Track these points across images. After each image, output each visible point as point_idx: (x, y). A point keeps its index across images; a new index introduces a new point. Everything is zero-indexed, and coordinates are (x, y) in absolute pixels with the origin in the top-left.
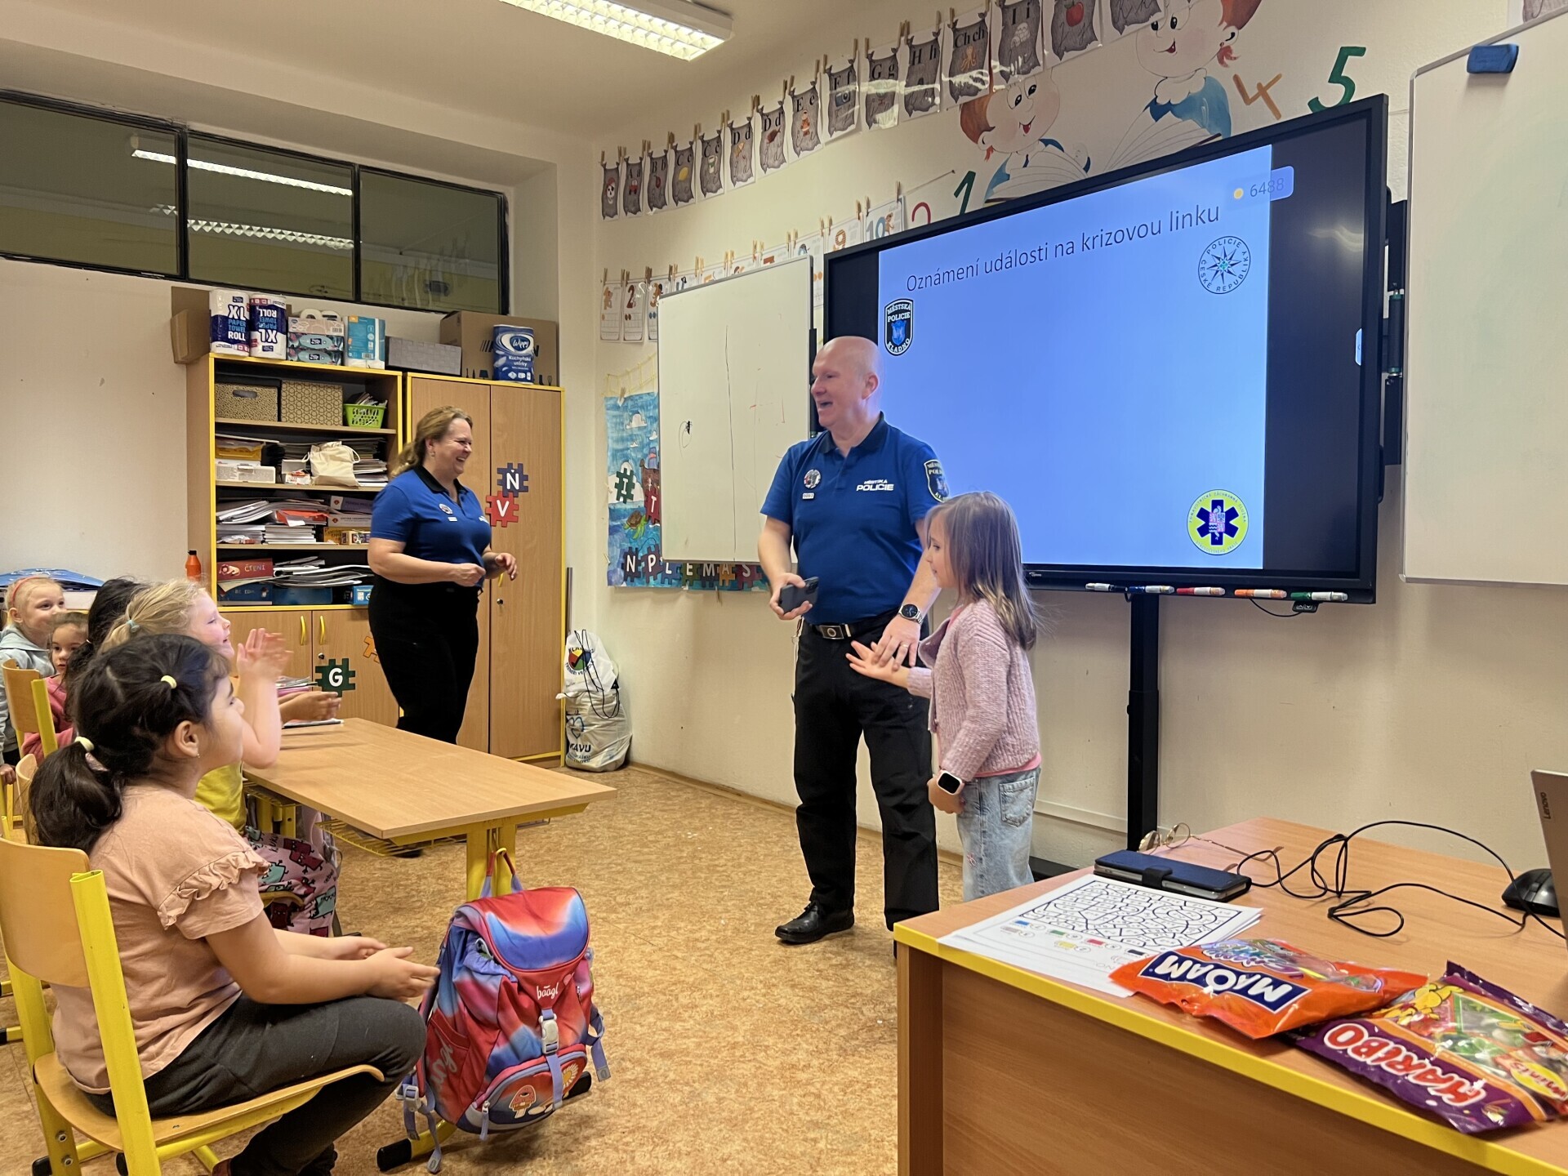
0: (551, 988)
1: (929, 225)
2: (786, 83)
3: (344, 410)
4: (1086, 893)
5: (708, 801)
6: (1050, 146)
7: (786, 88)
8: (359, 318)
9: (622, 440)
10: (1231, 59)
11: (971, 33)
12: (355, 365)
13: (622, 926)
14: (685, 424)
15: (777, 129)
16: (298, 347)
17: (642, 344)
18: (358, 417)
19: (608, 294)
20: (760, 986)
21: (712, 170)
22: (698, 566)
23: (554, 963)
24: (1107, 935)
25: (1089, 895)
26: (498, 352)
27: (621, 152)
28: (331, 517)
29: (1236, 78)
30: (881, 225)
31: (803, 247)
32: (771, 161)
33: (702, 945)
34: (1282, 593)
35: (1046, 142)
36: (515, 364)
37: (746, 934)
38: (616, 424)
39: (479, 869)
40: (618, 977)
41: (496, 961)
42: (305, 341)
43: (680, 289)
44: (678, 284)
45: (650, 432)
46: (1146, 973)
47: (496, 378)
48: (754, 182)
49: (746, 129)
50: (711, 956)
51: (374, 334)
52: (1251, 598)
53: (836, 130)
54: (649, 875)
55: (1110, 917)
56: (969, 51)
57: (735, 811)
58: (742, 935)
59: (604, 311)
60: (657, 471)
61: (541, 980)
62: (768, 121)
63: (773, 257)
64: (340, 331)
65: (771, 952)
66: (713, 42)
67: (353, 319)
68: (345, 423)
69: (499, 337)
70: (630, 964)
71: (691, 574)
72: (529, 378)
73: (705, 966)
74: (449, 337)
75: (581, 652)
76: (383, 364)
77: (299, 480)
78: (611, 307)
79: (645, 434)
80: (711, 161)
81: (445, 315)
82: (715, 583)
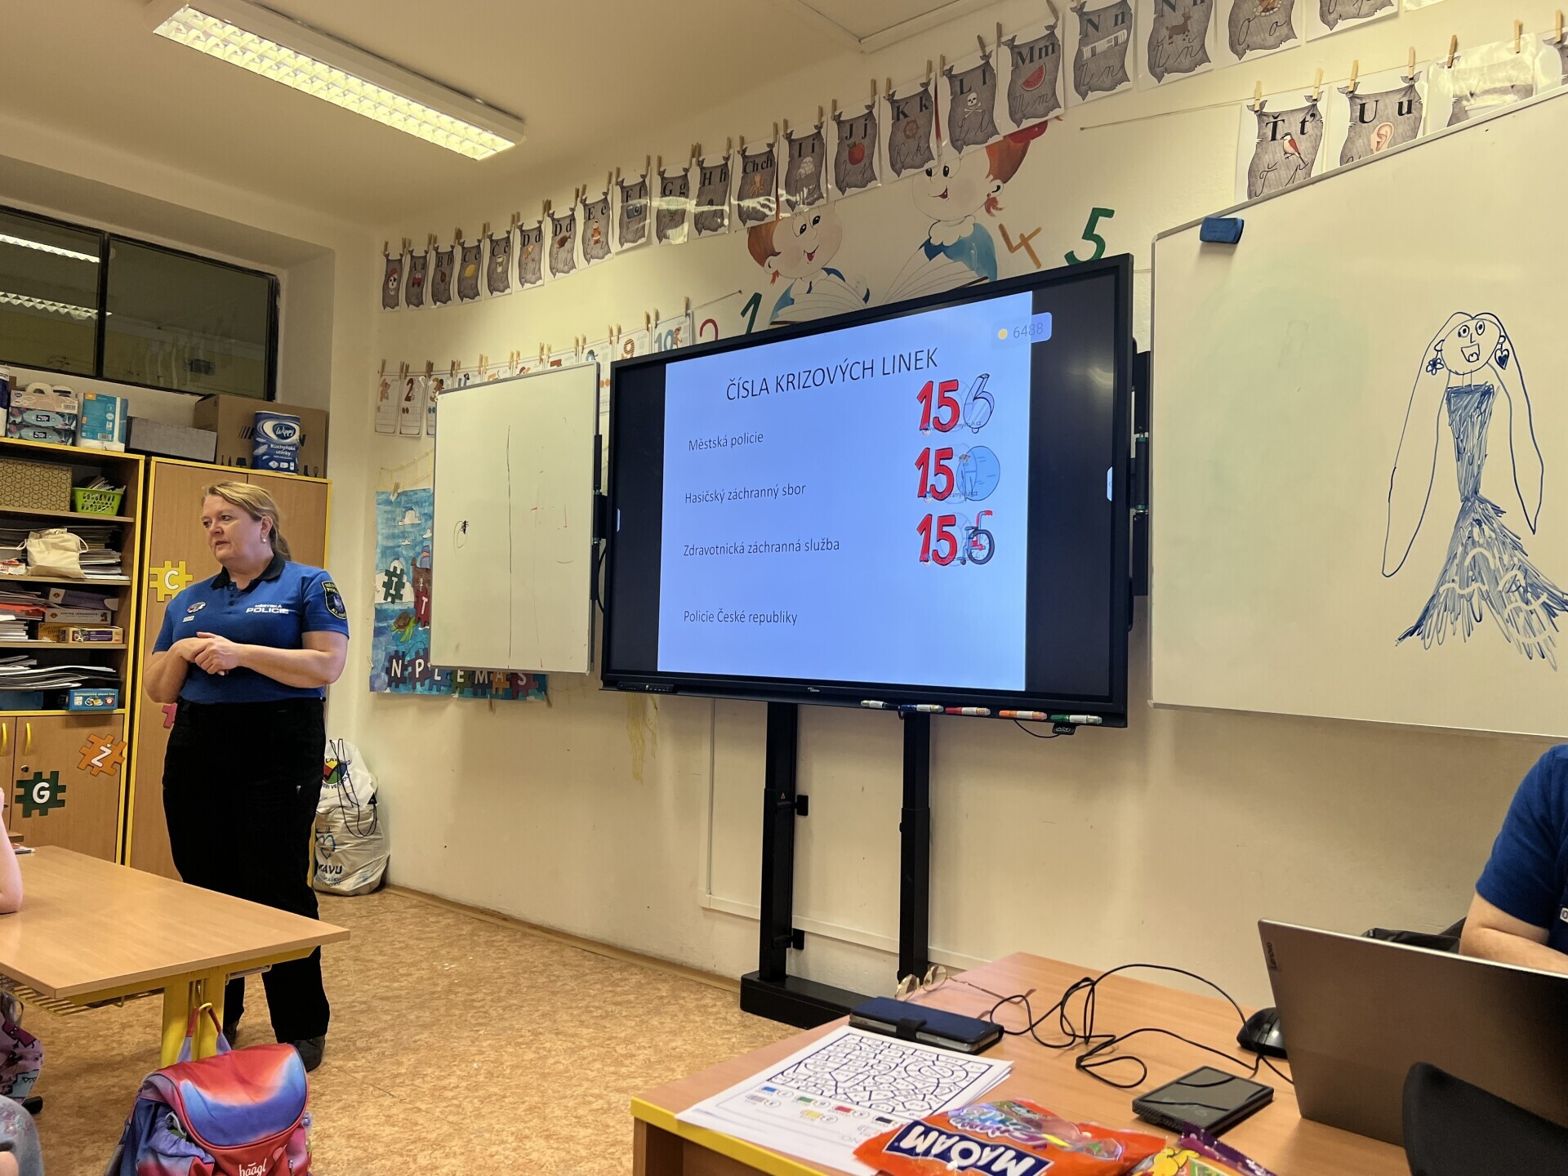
0: (257, 1166)
1: (717, 341)
2: (578, 191)
3: (73, 494)
4: (839, 1049)
5: (470, 927)
6: (832, 274)
7: (577, 196)
8: (98, 395)
9: (393, 536)
10: (997, 209)
11: (759, 161)
12: (89, 445)
13: (359, 1076)
14: (461, 524)
15: (568, 234)
16: (20, 423)
17: (419, 438)
18: (90, 502)
19: (385, 385)
20: (511, 1139)
21: (500, 269)
22: (470, 674)
23: (262, 1136)
24: (856, 1099)
25: (842, 1052)
26: (258, 439)
27: (405, 244)
28: (48, 612)
29: (1001, 227)
30: (669, 337)
31: (591, 353)
32: (560, 266)
33: (450, 1094)
34: (1043, 715)
35: (829, 271)
36: (278, 452)
37: (500, 1079)
38: (387, 519)
39: (177, 1029)
40: (349, 1137)
41: (189, 1139)
42: (30, 418)
43: (462, 385)
44: (460, 380)
45: (424, 530)
46: (891, 1148)
47: (253, 467)
48: (543, 285)
49: (536, 233)
50: (459, 1106)
51: (114, 413)
52: (1015, 719)
53: (626, 241)
54: (396, 1013)
55: (861, 1077)
56: (758, 178)
57: (499, 938)
58: (495, 1080)
59: (380, 403)
60: (429, 571)
61: (246, 1157)
62: (559, 226)
63: (560, 360)
64: (74, 407)
65: (527, 1099)
66: (504, 145)
67: (90, 397)
68: (73, 508)
69: (260, 424)
70: (364, 1121)
71: (462, 680)
72: (292, 469)
73: (451, 1118)
74: (203, 421)
75: (336, 763)
76: (122, 447)
77: (11, 570)
78: (387, 399)
79: (419, 531)
80: (500, 260)
81: (201, 398)
82: (487, 690)
